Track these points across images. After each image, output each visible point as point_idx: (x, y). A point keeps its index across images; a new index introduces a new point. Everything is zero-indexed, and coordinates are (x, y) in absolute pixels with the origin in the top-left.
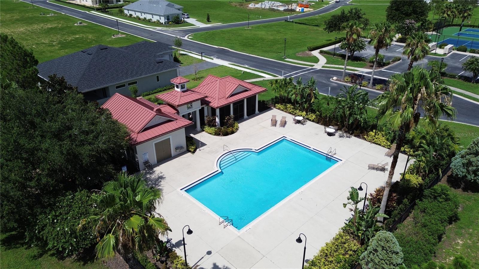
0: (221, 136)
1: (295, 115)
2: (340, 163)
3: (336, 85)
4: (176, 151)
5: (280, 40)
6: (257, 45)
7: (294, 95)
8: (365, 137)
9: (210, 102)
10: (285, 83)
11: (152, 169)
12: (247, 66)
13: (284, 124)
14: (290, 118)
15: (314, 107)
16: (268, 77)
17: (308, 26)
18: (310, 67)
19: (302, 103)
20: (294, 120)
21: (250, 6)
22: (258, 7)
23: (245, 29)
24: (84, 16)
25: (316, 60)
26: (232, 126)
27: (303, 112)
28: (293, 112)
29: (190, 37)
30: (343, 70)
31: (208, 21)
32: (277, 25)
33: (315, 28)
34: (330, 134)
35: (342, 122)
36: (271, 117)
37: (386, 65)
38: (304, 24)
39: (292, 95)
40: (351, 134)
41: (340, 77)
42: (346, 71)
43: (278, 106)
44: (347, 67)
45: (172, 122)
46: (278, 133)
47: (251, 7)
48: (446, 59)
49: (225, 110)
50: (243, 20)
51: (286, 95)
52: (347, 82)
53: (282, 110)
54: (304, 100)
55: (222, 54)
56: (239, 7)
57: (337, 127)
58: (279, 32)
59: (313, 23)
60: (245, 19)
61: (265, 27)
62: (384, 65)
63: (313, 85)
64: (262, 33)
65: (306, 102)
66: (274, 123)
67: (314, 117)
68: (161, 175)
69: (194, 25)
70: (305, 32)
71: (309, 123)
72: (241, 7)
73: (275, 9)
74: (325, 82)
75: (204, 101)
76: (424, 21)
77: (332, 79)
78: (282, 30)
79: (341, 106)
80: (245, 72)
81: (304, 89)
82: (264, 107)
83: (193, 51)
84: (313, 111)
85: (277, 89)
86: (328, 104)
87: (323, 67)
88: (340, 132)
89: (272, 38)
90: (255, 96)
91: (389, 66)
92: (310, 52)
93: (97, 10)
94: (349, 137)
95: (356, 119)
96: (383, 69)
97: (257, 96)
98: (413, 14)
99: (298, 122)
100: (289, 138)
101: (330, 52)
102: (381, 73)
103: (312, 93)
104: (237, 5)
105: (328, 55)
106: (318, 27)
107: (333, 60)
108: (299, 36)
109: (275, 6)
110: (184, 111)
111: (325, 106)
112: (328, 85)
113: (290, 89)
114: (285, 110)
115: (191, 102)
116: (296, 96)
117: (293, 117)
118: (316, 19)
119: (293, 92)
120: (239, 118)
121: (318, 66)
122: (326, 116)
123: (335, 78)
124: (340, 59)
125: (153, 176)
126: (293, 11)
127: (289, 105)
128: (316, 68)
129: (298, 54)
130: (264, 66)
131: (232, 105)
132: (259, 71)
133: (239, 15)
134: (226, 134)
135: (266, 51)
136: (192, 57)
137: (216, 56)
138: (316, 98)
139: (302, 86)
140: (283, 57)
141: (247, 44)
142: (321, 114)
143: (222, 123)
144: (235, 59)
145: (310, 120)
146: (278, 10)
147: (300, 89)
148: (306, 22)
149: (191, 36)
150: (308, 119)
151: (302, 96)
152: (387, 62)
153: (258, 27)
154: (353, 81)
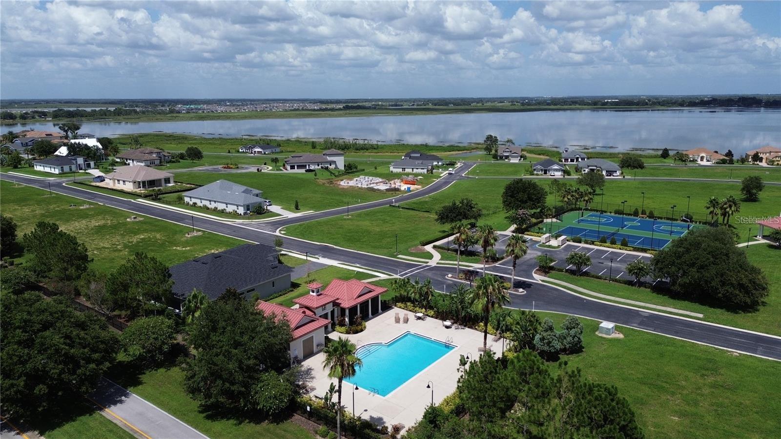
0: (352, 334)
1: (415, 312)
2: (456, 349)
3: (451, 282)
4: (317, 348)
5: (388, 232)
6: (364, 240)
7: (413, 294)
8: (477, 327)
9: (341, 304)
10: (404, 283)
11: (300, 363)
12: (358, 265)
13: (406, 321)
14: (411, 316)
15: (432, 304)
16: (383, 276)
17: (417, 213)
18: (425, 265)
19: (421, 300)
20: (416, 316)
21: (342, 183)
22: (353, 185)
23: (345, 219)
24: (131, 207)
25: (430, 256)
26: (360, 324)
27: (422, 309)
28: (413, 309)
29: (282, 232)
30: (456, 267)
31: (297, 208)
32: (381, 212)
33: (426, 214)
34: (447, 327)
35: (457, 316)
36: (394, 315)
37: (500, 260)
38: (412, 209)
39: (412, 293)
40: (465, 326)
41: (454, 274)
42: (460, 267)
43: (399, 304)
44: (460, 263)
45: (315, 322)
46: (402, 328)
47: (344, 185)
48: (559, 251)
49: (353, 310)
50: (340, 206)
51: (406, 294)
52: (461, 279)
53: (403, 309)
54: (423, 298)
55: (327, 252)
56: (328, 185)
57: (452, 321)
58: (384, 221)
59: (423, 208)
60: (341, 204)
61: (367, 214)
62: (498, 260)
63: (429, 285)
64: (366, 224)
65: (424, 300)
66: (397, 320)
67: (433, 313)
68: (309, 367)
69: (281, 215)
70: (416, 221)
71: (428, 319)
72: (331, 185)
73: (375, 189)
74: (439, 279)
75: (335, 304)
76: (543, 208)
77: (448, 277)
78: (388, 218)
79: (454, 302)
80: (358, 272)
81: (421, 288)
82: (386, 307)
83: (293, 250)
84: (431, 308)
85: (397, 289)
86: (444, 301)
87: (438, 263)
88: (456, 325)
89: (378, 229)
90: (378, 296)
91: (503, 261)
92: (423, 247)
93: (144, 197)
94: (464, 329)
95: (467, 312)
96: (497, 265)
97: (380, 296)
98: (528, 201)
99: (419, 318)
100: (412, 332)
101: (444, 246)
102: (495, 269)
103: (429, 292)
104: (325, 183)
105: (442, 250)
106: (429, 213)
107: (448, 255)
108: (409, 226)
109: (373, 183)
110: (320, 312)
111: (441, 302)
112: (443, 283)
113: (409, 289)
114: (406, 308)
115: (325, 305)
116: (415, 295)
117: (415, 314)
118: (426, 202)
119: (412, 291)
120: (366, 318)
121: (433, 263)
122: (443, 311)
123: (450, 275)
124: (454, 254)
125: (303, 369)
126: (397, 190)
127: (409, 304)
128: (431, 265)
129: (411, 250)
130: (377, 264)
131: (359, 306)
132: (373, 271)
133: (332, 199)
134: (356, 332)
135: (375, 247)
136: (294, 257)
137: (321, 255)
138: (432, 296)
139: (420, 286)
140: (395, 254)
141: (353, 238)
142: (438, 309)
143: (352, 322)
144: (343, 257)
145: (429, 316)
146: (378, 190)
147: (418, 288)
148: (414, 206)
149: (284, 231)
150: (427, 315)
151: (421, 295)
152: (501, 256)
153: (359, 215)
154: (468, 278)
